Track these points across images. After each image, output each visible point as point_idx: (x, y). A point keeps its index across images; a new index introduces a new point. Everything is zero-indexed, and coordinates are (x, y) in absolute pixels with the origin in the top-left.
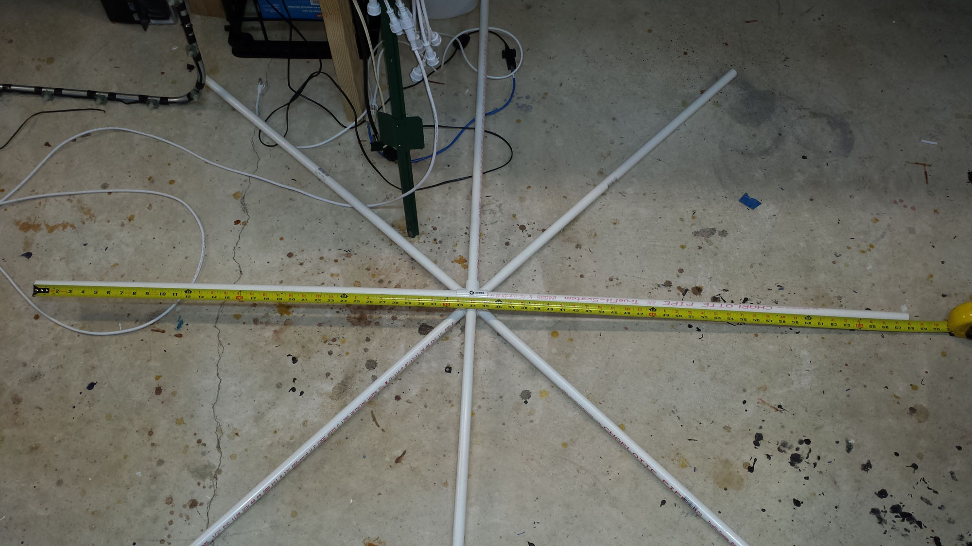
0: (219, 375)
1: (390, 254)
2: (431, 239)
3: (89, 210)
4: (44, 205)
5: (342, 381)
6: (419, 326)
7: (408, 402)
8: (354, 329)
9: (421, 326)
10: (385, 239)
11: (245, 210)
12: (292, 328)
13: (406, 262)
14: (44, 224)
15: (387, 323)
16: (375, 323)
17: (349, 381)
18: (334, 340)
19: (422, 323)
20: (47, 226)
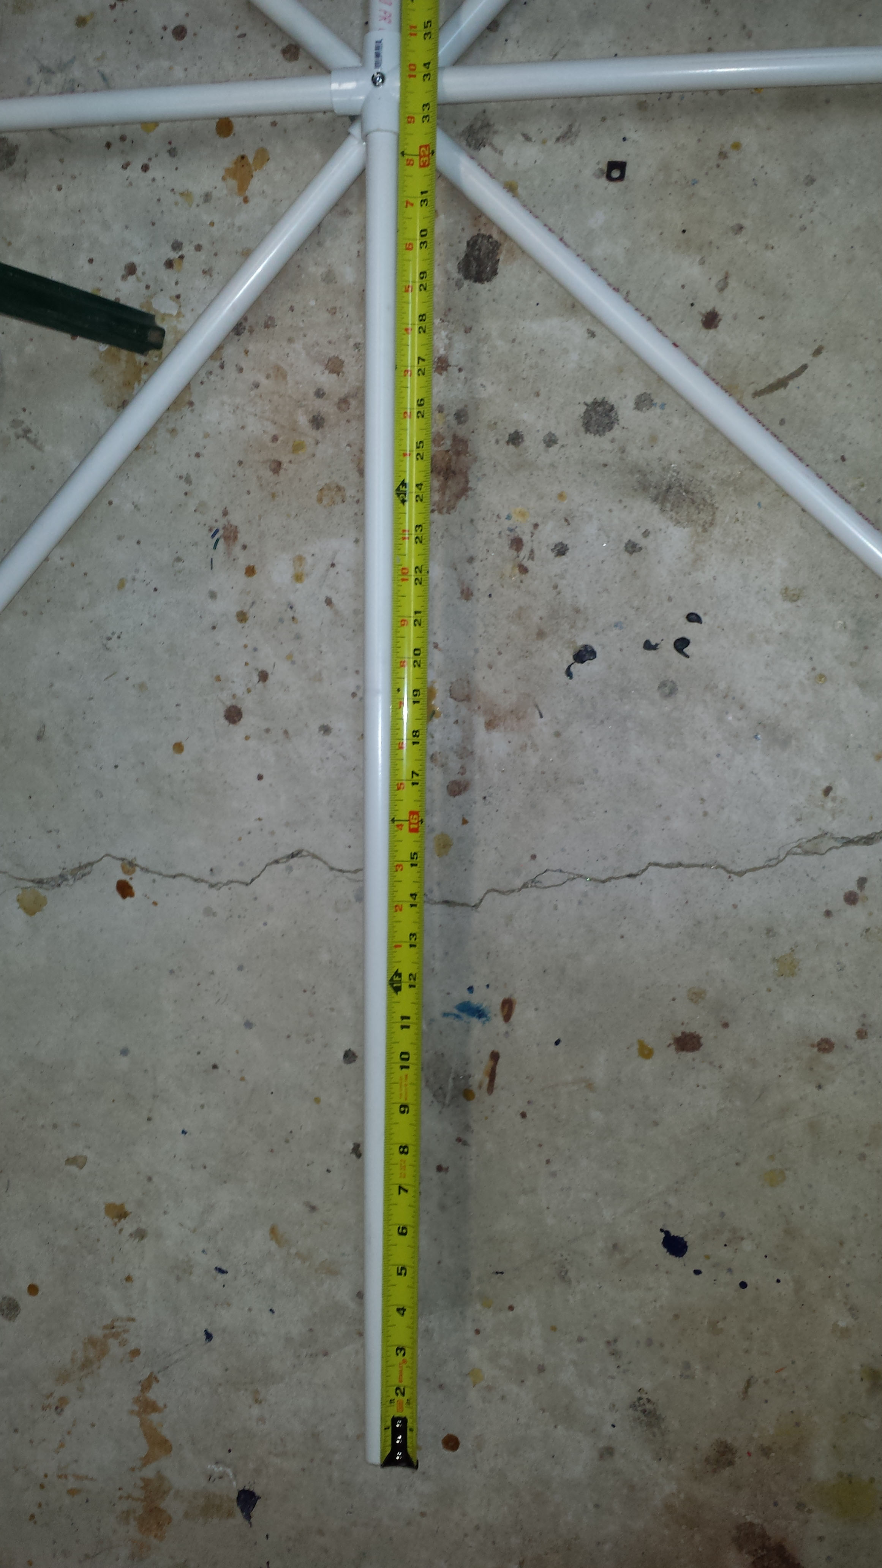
0: (634, 872)
1: (223, 403)
2: (166, 276)
3: (92, 1342)
4: (78, 1477)
5: (655, 500)
6: (466, 283)
7: (723, 286)
8: (478, 486)
9: (467, 276)
10: (171, 426)
11: (82, 871)
12: (478, 676)
13: (251, 347)
14: (140, 1469)
15: (459, 385)
16: (460, 423)
17: (653, 479)
18: (517, 544)
19: (456, 275)
20: (147, 1460)
